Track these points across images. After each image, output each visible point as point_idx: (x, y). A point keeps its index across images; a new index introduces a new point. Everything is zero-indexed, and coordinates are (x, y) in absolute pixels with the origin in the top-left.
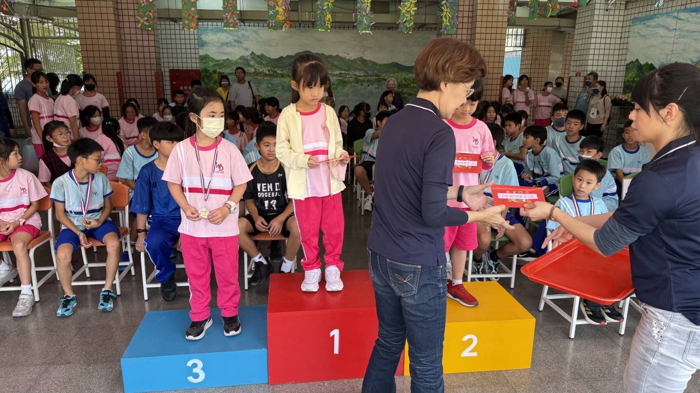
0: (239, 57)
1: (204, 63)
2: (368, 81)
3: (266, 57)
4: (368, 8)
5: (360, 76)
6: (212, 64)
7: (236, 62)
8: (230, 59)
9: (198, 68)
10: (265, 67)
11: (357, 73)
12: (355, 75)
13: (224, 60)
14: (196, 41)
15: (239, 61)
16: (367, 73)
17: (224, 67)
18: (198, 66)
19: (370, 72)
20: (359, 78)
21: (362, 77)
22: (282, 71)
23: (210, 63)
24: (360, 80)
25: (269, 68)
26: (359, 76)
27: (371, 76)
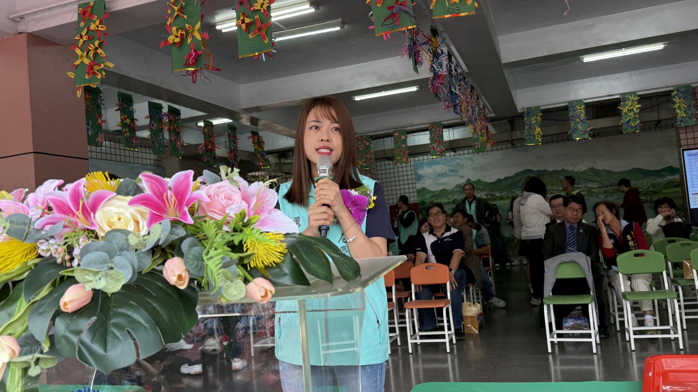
0: (455, 185)
1: (421, 196)
2: (605, 192)
3: (482, 182)
4: (583, 115)
5: (594, 188)
6: (428, 196)
7: (452, 192)
8: (447, 189)
9: (416, 202)
10: (482, 191)
11: (590, 185)
12: (588, 188)
13: (440, 191)
14: (413, 176)
15: (455, 189)
16: (602, 184)
17: (441, 196)
18: (416, 199)
19: (606, 183)
20: (592, 190)
21: (597, 188)
22: (500, 193)
23: (427, 194)
24: (594, 192)
25: (487, 192)
26: (591, 188)
27: (608, 186)
